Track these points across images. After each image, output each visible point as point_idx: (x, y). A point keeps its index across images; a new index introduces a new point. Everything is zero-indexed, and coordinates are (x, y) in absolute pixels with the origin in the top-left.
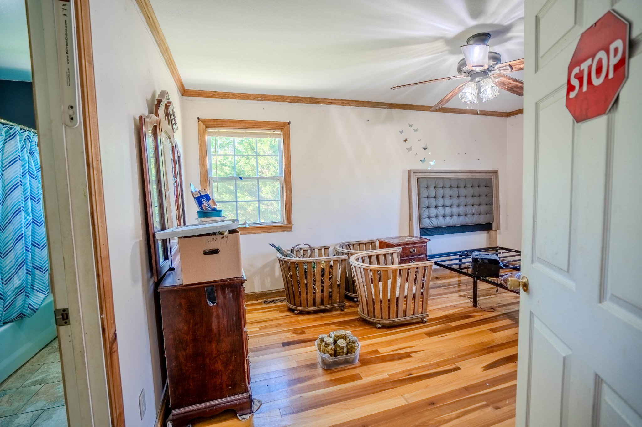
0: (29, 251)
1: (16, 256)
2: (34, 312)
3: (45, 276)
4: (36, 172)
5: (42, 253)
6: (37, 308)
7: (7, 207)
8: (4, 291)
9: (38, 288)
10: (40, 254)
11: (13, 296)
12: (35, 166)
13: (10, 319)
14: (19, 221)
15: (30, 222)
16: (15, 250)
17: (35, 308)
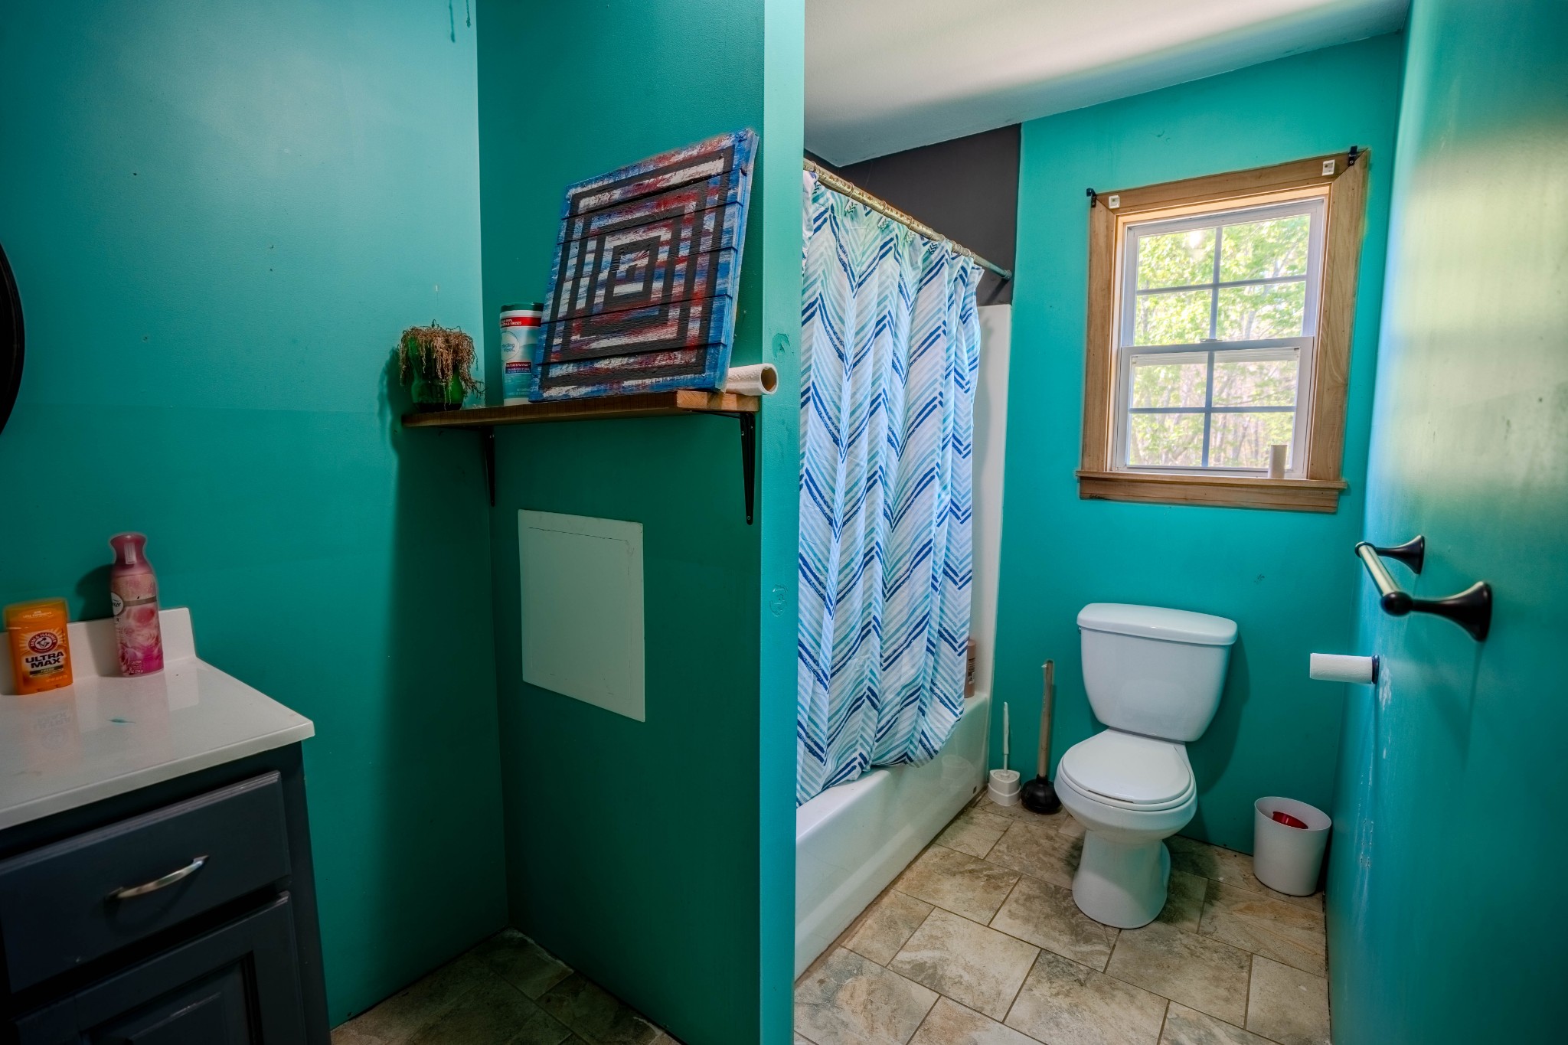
0: (936, 590)
1: (913, 600)
2: (928, 757)
3: (959, 664)
4: (967, 370)
5: (959, 597)
6: (937, 748)
7: (908, 465)
8: (882, 685)
9: (942, 691)
10: (955, 599)
11: (897, 705)
12: (968, 352)
13: (885, 761)
14: (928, 504)
15: (946, 507)
16: (912, 582)
17: (932, 747)
